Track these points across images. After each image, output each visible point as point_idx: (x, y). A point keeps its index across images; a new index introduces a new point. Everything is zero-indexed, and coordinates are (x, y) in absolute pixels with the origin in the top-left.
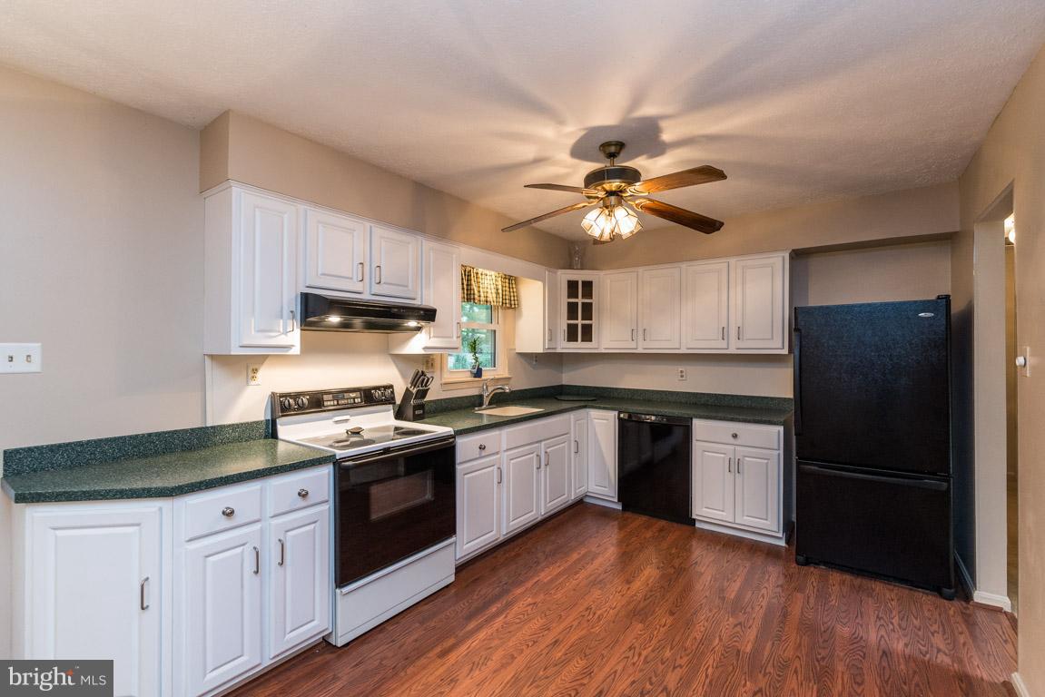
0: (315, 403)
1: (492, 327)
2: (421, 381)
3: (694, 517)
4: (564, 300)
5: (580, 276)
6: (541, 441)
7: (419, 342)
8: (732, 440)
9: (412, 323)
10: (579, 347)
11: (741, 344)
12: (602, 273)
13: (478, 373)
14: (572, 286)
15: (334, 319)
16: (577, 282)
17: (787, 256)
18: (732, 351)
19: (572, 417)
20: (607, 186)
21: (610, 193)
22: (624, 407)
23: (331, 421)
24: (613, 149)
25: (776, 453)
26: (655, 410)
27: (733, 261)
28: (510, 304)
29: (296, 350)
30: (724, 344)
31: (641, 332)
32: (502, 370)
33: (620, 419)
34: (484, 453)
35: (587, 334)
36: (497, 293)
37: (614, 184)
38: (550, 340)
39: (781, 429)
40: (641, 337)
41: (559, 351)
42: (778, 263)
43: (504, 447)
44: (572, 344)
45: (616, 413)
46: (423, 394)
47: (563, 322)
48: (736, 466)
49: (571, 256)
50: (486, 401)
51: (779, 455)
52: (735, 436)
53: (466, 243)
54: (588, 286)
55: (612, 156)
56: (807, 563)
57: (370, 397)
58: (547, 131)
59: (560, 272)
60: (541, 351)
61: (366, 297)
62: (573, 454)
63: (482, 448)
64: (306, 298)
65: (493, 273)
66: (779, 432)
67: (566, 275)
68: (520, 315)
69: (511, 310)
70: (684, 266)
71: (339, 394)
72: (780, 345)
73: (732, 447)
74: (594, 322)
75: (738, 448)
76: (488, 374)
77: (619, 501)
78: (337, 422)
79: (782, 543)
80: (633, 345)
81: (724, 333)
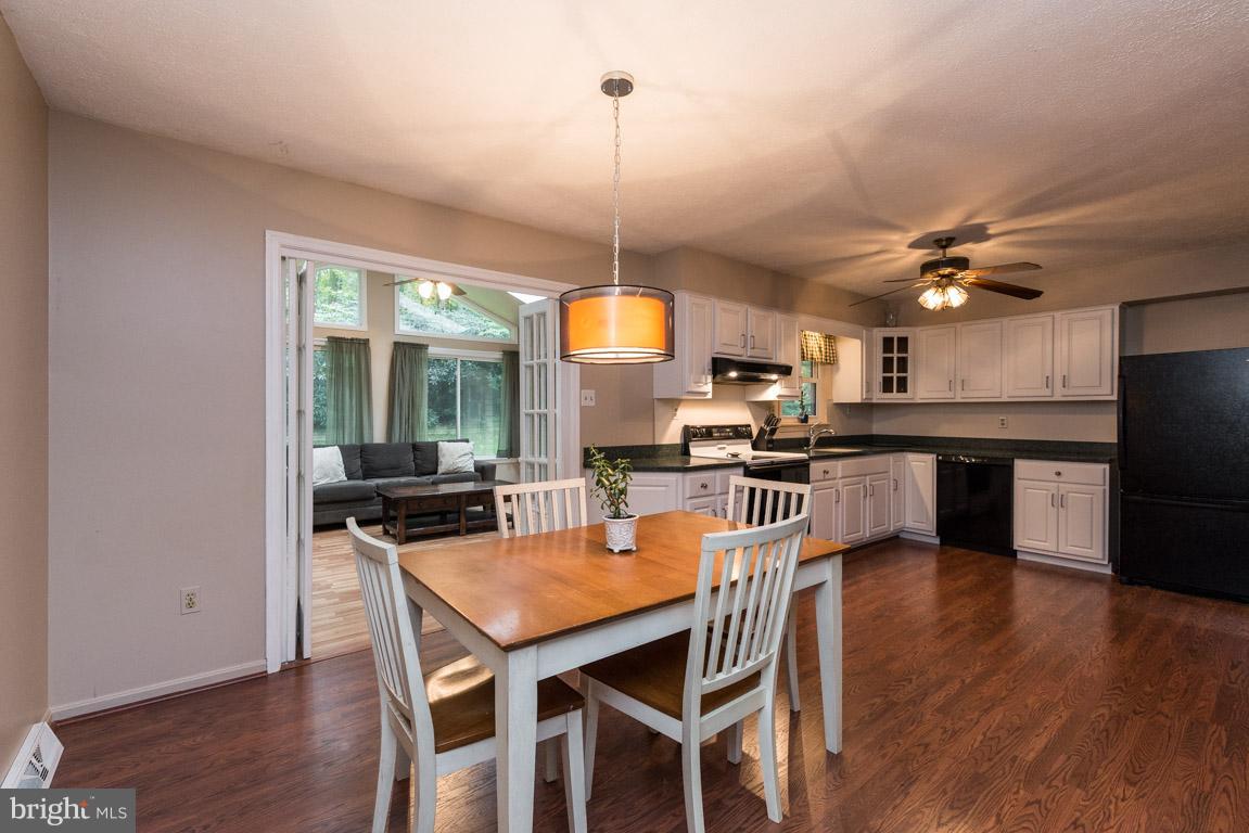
0: (708, 434)
1: (814, 380)
2: (772, 421)
3: (1015, 548)
4: (879, 355)
5: (895, 333)
6: (866, 475)
7: (773, 392)
8: (1056, 478)
9: (774, 377)
10: (895, 397)
11: (1066, 391)
12: (918, 329)
13: (805, 420)
14: (888, 343)
15: (733, 374)
16: (892, 339)
17: (1117, 308)
18: (1057, 398)
19: (891, 459)
20: (941, 272)
21: (943, 276)
22: (942, 451)
23: (716, 448)
24: (944, 243)
25: (1102, 488)
26: (976, 453)
27: (1058, 315)
28: (831, 361)
29: (710, 396)
30: (1047, 392)
31: (959, 382)
32: (820, 418)
33: (938, 460)
34: (827, 476)
35: (902, 385)
36: (821, 351)
37: (947, 271)
38: (867, 391)
39: (1107, 466)
40: (959, 388)
41: (874, 401)
42: (1109, 315)
43: (840, 475)
44: (888, 395)
45: (935, 456)
46: (773, 432)
47: (879, 375)
48: (1059, 501)
49: (886, 315)
50: (812, 441)
51: (1104, 490)
52: (1059, 474)
53: (805, 312)
54: (903, 342)
55: (944, 247)
56: (1131, 582)
57: (738, 433)
58: (895, 237)
59: (876, 330)
60: (859, 401)
61: (744, 358)
62: (892, 492)
63: (826, 472)
64: (715, 361)
65: (817, 334)
66: (1104, 469)
67: (880, 333)
68: (838, 369)
69: (829, 366)
70: (1005, 321)
71: (721, 428)
72: (1109, 392)
73: (1056, 484)
74: (909, 375)
75: (1061, 485)
76: (813, 421)
77: (938, 534)
78: (720, 449)
79: (1108, 571)
80: (950, 395)
81: (1048, 382)
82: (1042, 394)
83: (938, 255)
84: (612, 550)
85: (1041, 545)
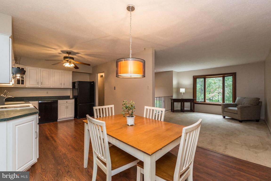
82: (60, 86)
83: (67, 55)
84: (129, 125)
85: (63, 117)
